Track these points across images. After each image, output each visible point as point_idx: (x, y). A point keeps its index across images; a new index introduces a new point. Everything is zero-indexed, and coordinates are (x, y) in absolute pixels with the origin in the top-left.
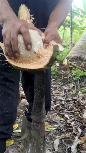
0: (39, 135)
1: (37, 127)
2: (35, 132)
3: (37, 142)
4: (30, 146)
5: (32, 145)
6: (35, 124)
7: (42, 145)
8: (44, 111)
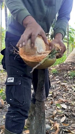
0: (41, 111)
1: (39, 105)
2: (38, 109)
3: (39, 116)
4: (34, 119)
5: (35, 118)
6: (38, 103)
7: (43, 118)
8: (44, 93)
